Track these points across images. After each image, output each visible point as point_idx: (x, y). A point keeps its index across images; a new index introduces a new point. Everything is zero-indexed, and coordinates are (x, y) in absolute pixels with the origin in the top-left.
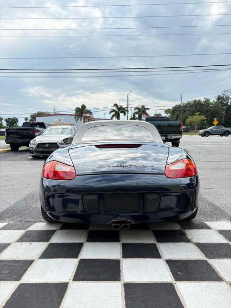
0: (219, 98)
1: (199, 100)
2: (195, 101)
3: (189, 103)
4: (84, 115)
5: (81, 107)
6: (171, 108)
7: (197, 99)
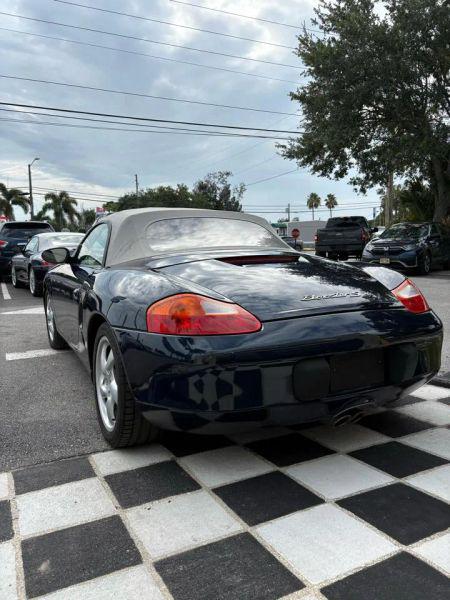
0: (202, 187)
1: (169, 188)
2: (161, 190)
3: (150, 193)
6: (116, 201)
7: (165, 185)
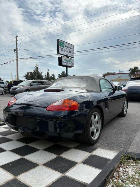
4: (136, 73)
5: (133, 68)
